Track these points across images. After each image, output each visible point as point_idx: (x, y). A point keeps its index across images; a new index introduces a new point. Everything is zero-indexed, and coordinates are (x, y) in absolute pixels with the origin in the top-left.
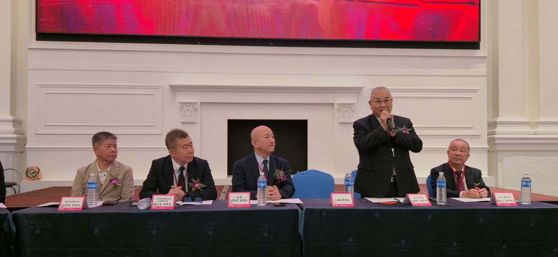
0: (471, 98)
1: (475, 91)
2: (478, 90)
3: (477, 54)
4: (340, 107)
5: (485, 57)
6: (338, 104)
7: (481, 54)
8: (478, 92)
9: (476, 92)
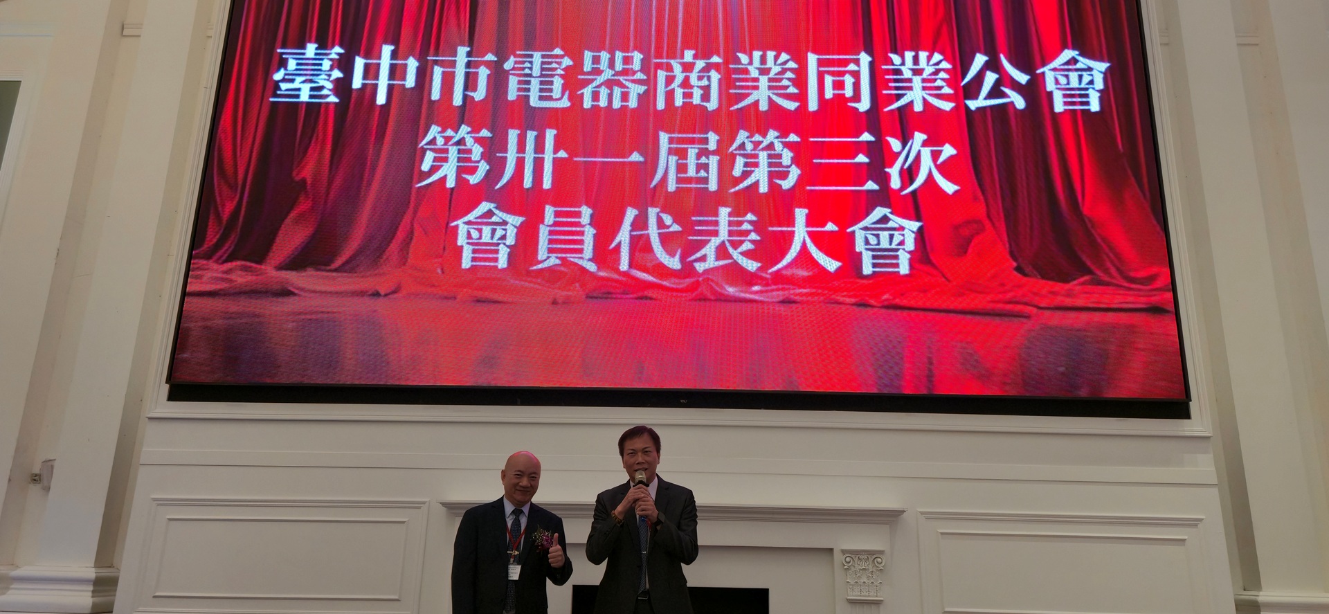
0: (1184, 540)
1: (1193, 523)
2: (1200, 520)
3: (1186, 429)
4: (848, 559)
5: (1207, 438)
6: (844, 552)
7: (1195, 429)
8: (1201, 525)
9: (1196, 525)
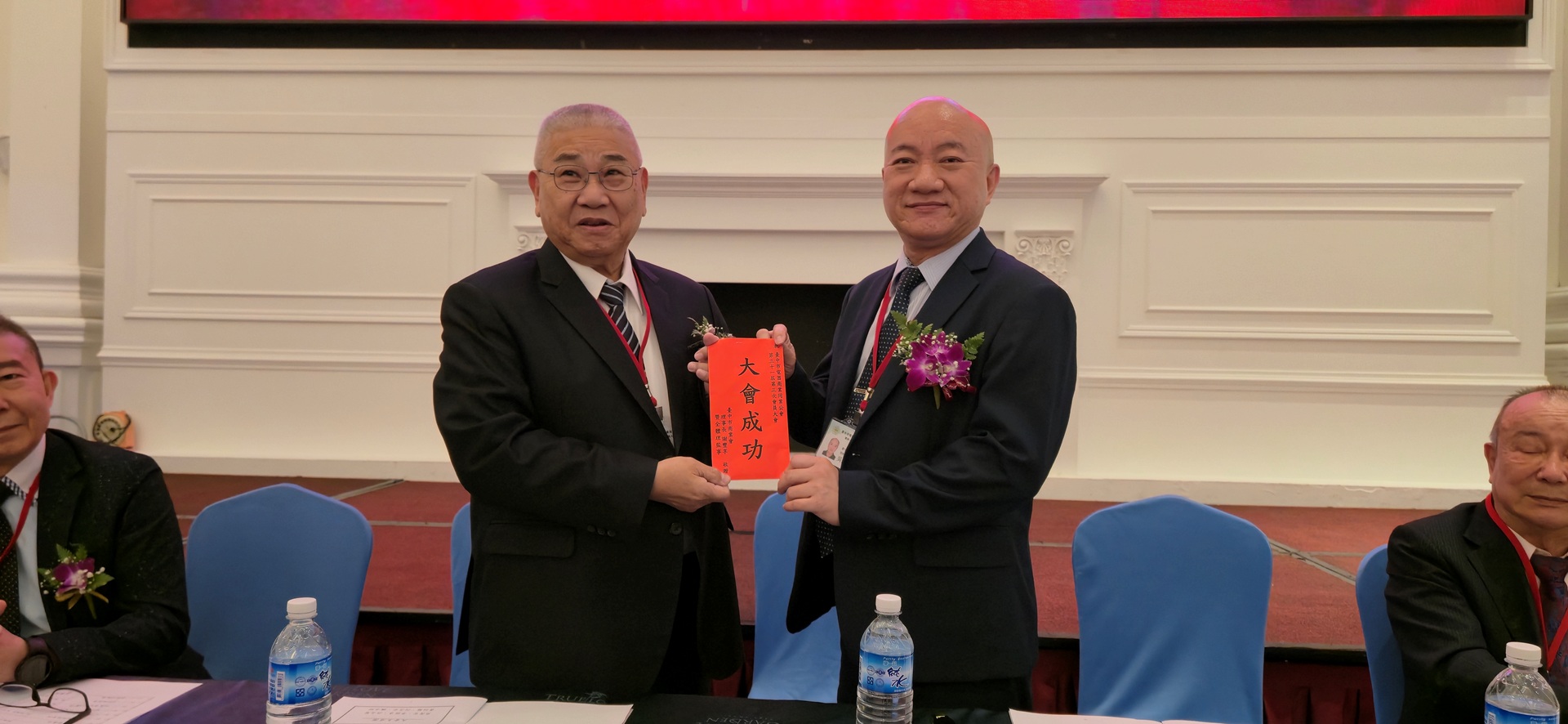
1: (1505, 191)
2: (1517, 186)
3: (1517, 61)
4: (1023, 244)
5: (1546, 73)
6: (1018, 234)
7: (1530, 61)
8: (1516, 193)
9: (1510, 194)
